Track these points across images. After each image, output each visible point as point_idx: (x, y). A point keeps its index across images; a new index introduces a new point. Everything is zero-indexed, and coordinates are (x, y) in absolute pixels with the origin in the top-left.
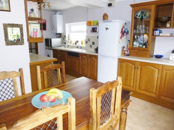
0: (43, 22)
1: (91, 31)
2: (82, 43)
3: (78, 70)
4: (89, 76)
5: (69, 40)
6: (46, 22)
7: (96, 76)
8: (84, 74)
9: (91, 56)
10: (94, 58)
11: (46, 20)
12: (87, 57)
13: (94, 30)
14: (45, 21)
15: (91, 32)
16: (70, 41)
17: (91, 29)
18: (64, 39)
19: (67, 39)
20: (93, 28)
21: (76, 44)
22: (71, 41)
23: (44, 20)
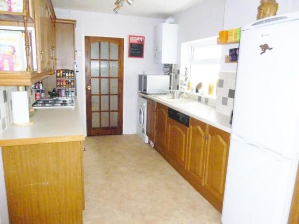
0: (138, 41)
1: (227, 58)
2: (210, 90)
3: (183, 159)
4: (206, 184)
5: (186, 79)
6: (143, 41)
7: (221, 192)
8: (195, 173)
9: (214, 131)
10: (221, 139)
11: (144, 37)
12: (204, 132)
13: (234, 56)
14: (141, 39)
15: (226, 62)
16: (187, 82)
17: (228, 54)
18: (176, 77)
19: (181, 77)
20: (231, 51)
21: (197, 91)
22: (189, 84)
23: (140, 37)
